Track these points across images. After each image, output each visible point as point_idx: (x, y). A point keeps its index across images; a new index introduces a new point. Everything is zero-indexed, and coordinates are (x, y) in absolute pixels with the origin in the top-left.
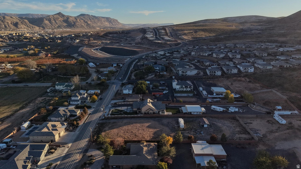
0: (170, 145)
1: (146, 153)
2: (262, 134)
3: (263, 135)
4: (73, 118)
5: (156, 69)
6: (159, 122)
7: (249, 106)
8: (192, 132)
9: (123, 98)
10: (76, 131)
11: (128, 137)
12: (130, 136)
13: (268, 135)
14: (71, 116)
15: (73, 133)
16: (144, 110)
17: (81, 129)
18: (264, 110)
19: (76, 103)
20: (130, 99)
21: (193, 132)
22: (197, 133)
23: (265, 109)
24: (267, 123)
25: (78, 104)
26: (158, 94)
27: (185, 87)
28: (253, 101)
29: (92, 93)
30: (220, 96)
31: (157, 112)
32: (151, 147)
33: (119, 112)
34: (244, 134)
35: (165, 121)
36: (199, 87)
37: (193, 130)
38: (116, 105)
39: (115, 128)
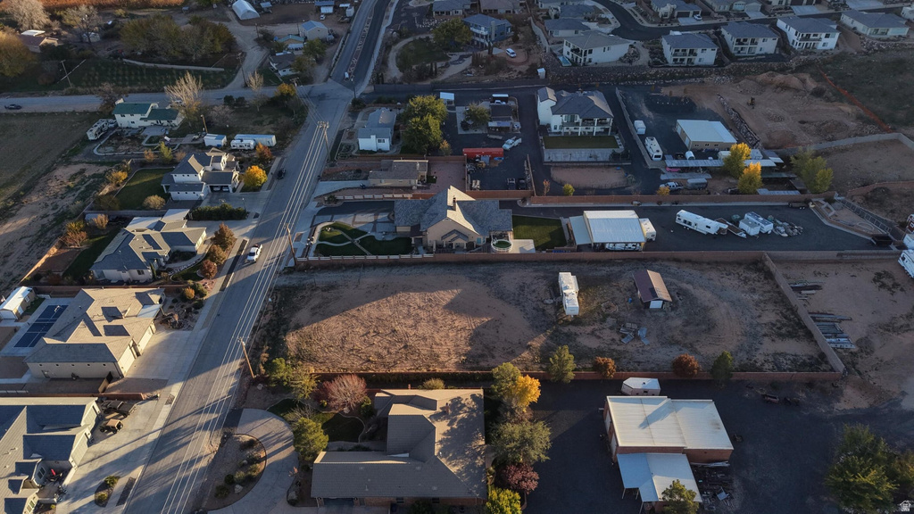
0: (532, 406)
1: (444, 451)
2: (854, 338)
3: (857, 343)
4: (183, 266)
5: (477, 35)
6: (489, 285)
7: (811, 206)
8: (607, 332)
9: (359, 173)
10: (198, 325)
11: (379, 355)
12: (385, 352)
13: (876, 342)
14: (175, 256)
15: (183, 334)
16: (434, 234)
17: (214, 315)
18: (867, 228)
19: (191, 195)
20: (383, 181)
21: (611, 328)
22: (624, 336)
23: (868, 222)
24: (874, 287)
25: (200, 201)
26: (486, 154)
27: (583, 121)
28: (827, 188)
29: (247, 148)
30: (710, 162)
31: (483, 240)
32: (462, 415)
33: (347, 237)
34: (792, 337)
35: (511, 280)
36: (633, 119)
37: (610, 321)
38: (333, 205)
39: (332, 314)
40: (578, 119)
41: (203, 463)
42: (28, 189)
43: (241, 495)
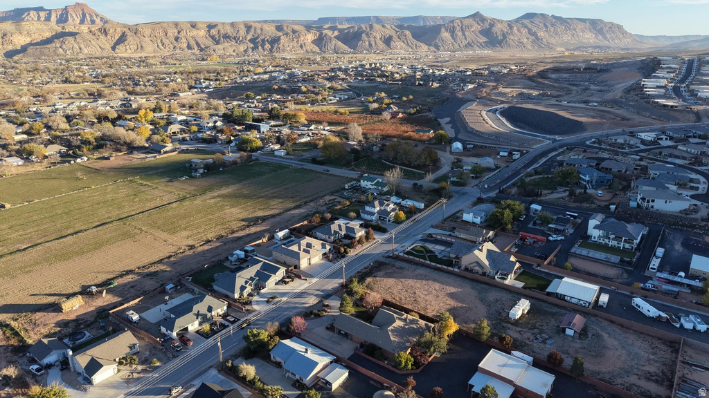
1: (392, 331)
10: (338, 263)
14: (346, 236)
15: (330, 264)
16: (466, 260)
17: (347, 262)
19: (368, 217)
31: (491, 274)
32: (414, 326)
33: (425, 252)
38: (429, 238)
42: (311, 201)
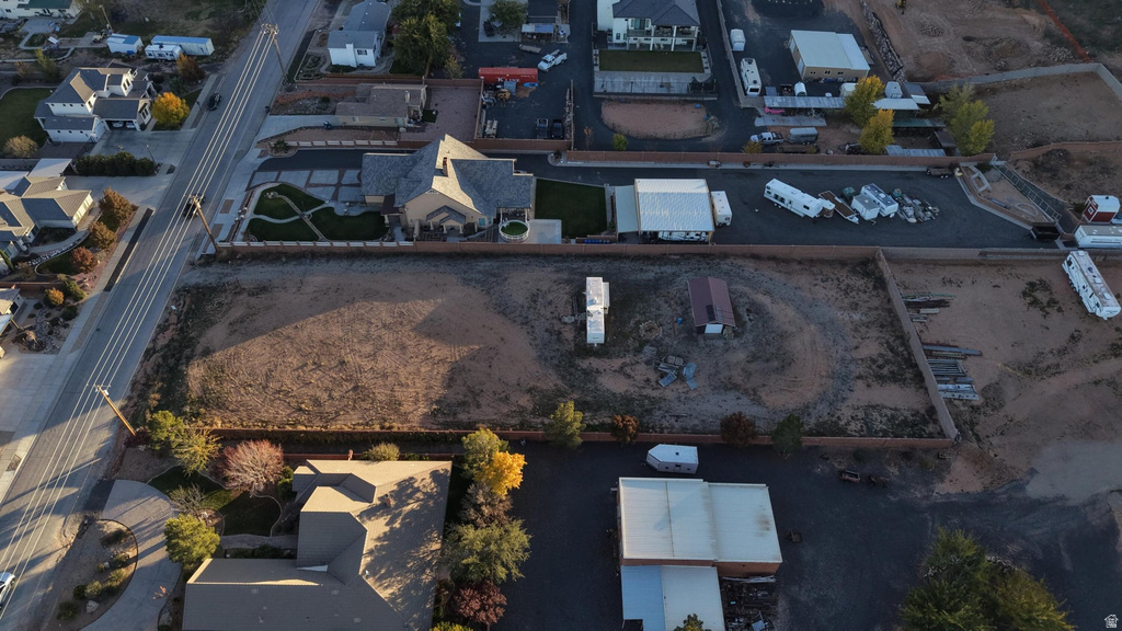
0: (512, 492)
1: (374, 567)
2: (980, 384)
3: (984, 392)
4: (53, 250)
6: (488, 293)
7: (958, 174)
8: (642, 368)
9: (325, 104)
10: (67, 346)
11: (317, 402)
12: (325, 396)
13: (1010, 392)
14: (43, 235)
15: (44, 359)
16: (415, 211)
18: (1029, 213)
20: (357, 118)
21: (648, 363)
22: (663, 375)
23: (1031, 203)
24: (1020, 304)
25: (91, 144)
26: (513, 77)
27: (658, 28)
28: (983, 148)
29: (169, 58)
30: (827, 102)
31: (487, 221)
32: (413, 506)
33: (295, 208)
34: (895, 382)
35: (520, 283)
36: (731, 25)
37: (649, 350)
38: (284, 155)
39: (259, 332)
40: (650, 26)
41: (50, 564)
43: (95, 616)
